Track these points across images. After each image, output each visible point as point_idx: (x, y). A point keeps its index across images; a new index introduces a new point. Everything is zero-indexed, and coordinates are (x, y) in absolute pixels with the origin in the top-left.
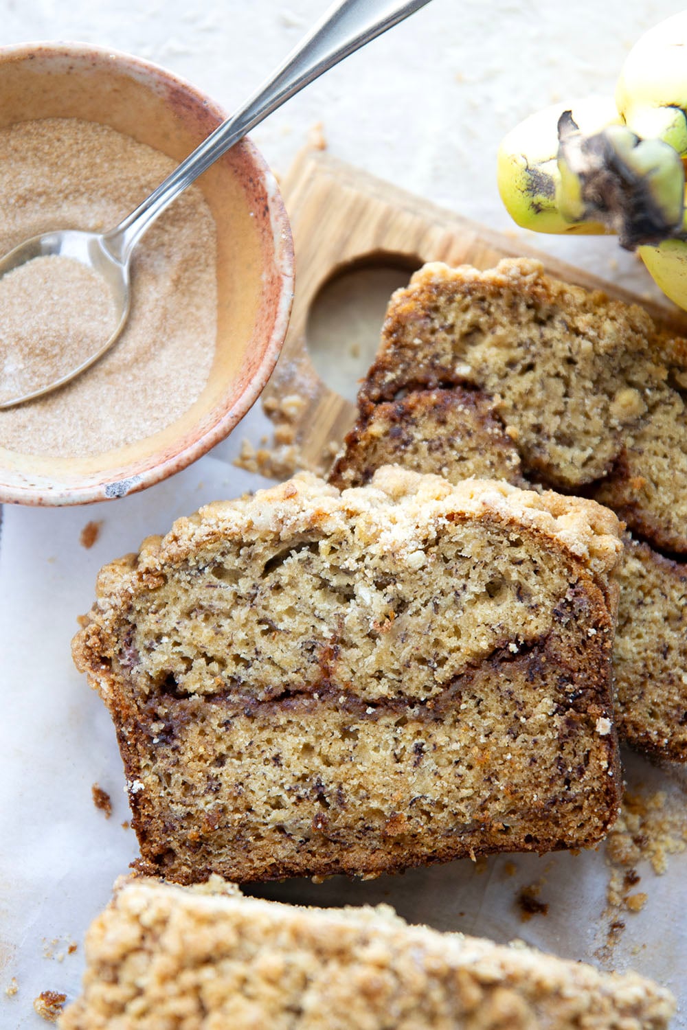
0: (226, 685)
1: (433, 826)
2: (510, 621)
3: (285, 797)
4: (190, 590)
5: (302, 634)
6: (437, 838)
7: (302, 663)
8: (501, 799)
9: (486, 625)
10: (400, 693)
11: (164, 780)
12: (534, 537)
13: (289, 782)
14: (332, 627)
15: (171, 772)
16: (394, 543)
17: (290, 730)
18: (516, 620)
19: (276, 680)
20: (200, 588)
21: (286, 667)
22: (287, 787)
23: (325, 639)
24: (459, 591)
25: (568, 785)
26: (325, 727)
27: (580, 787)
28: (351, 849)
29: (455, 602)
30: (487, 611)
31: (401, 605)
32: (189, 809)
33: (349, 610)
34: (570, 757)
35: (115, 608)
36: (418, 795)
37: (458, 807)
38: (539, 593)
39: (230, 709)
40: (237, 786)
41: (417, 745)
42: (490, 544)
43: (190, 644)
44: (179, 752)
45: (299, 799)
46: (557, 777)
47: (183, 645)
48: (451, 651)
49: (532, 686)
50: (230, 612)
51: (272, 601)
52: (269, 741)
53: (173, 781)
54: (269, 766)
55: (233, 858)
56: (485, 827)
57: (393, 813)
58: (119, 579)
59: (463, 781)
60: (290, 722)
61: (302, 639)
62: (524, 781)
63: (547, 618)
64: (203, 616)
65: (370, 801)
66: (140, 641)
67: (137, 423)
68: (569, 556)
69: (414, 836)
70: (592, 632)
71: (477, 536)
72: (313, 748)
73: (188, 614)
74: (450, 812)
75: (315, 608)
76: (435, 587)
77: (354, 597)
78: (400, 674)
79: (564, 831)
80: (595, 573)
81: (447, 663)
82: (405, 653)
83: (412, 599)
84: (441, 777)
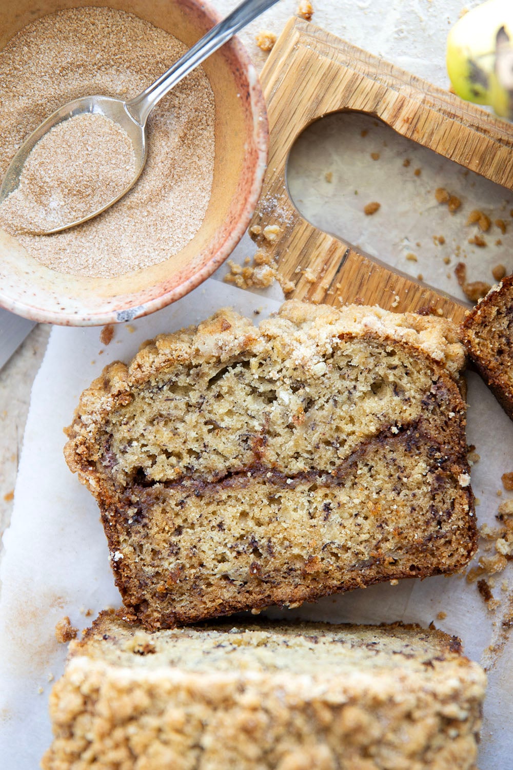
0: (183, 473)
1: (340, 564)
2: (390, 411)
3: (228, 553)
4: (152, 404)
5: (239, 429)
6: (344, 572)
7: (240, 450)
8: (391, 539)
9: (373, 414)
10: (312, 468)
11: (138, 549)
12: (404, 348)
13: (231, 542)
14: (261, 422)
15: (143, 543)
16: (303, 358)
17: (229, 503)
18: (395, 410)
19: (221, 466)
20: (160, 402)
21: (227, 455)
22: (229, 545)
23: (256, 431)
24: (352, 391)
25: (440, 526)
26: (256, 497)
27: (449, 526)
28: (279, 586)
29: (349, 398)
30: (373, 404)
31: (310, 403)
32: (157, 569)
33: (273, 409)
34: (440, 504)
35: (95, 422)
36: (328, 541)
37: (359, 547)
38: (410, 389)
39: (184, 492)
40: (191, 549)
41: (325, 505)
42: (372, 355)
43: (154, 444)
44: (148, 527)
45: (239, 553)
46: (432, 520)
47: (150, 446)
48: (349, 435)
49: (410, 454)
50: (183, 417)
51: (215, 407)
52: (214, 513)
53: (144, 550)
54: (215, 532)
55: (191, 602)
56: (379, 561)
57: (310, 556)
58: (98, 400)
59: (361, 529)
60: (229, 497)
61: (239, 433)
62: (407, 524)
63: (417, 407)
64: (163, 423)
65: (292, 548)
66: (117, 446)
67: (148, 252)
68: (431, 361)
69: (327, 573)
70: (452, 415)
71: (362, 350)
72: (248, 514)
73: (151, 422)
74: (353, 552)
75: (248, 409)
76: (334, 388)
77: (276, 398)
78: (312, 454)
79: (439, 560)
80: (450, 372)
81: (346, 443)
82: (315, 438)
83: (317, 398)
84: (344, 527)
